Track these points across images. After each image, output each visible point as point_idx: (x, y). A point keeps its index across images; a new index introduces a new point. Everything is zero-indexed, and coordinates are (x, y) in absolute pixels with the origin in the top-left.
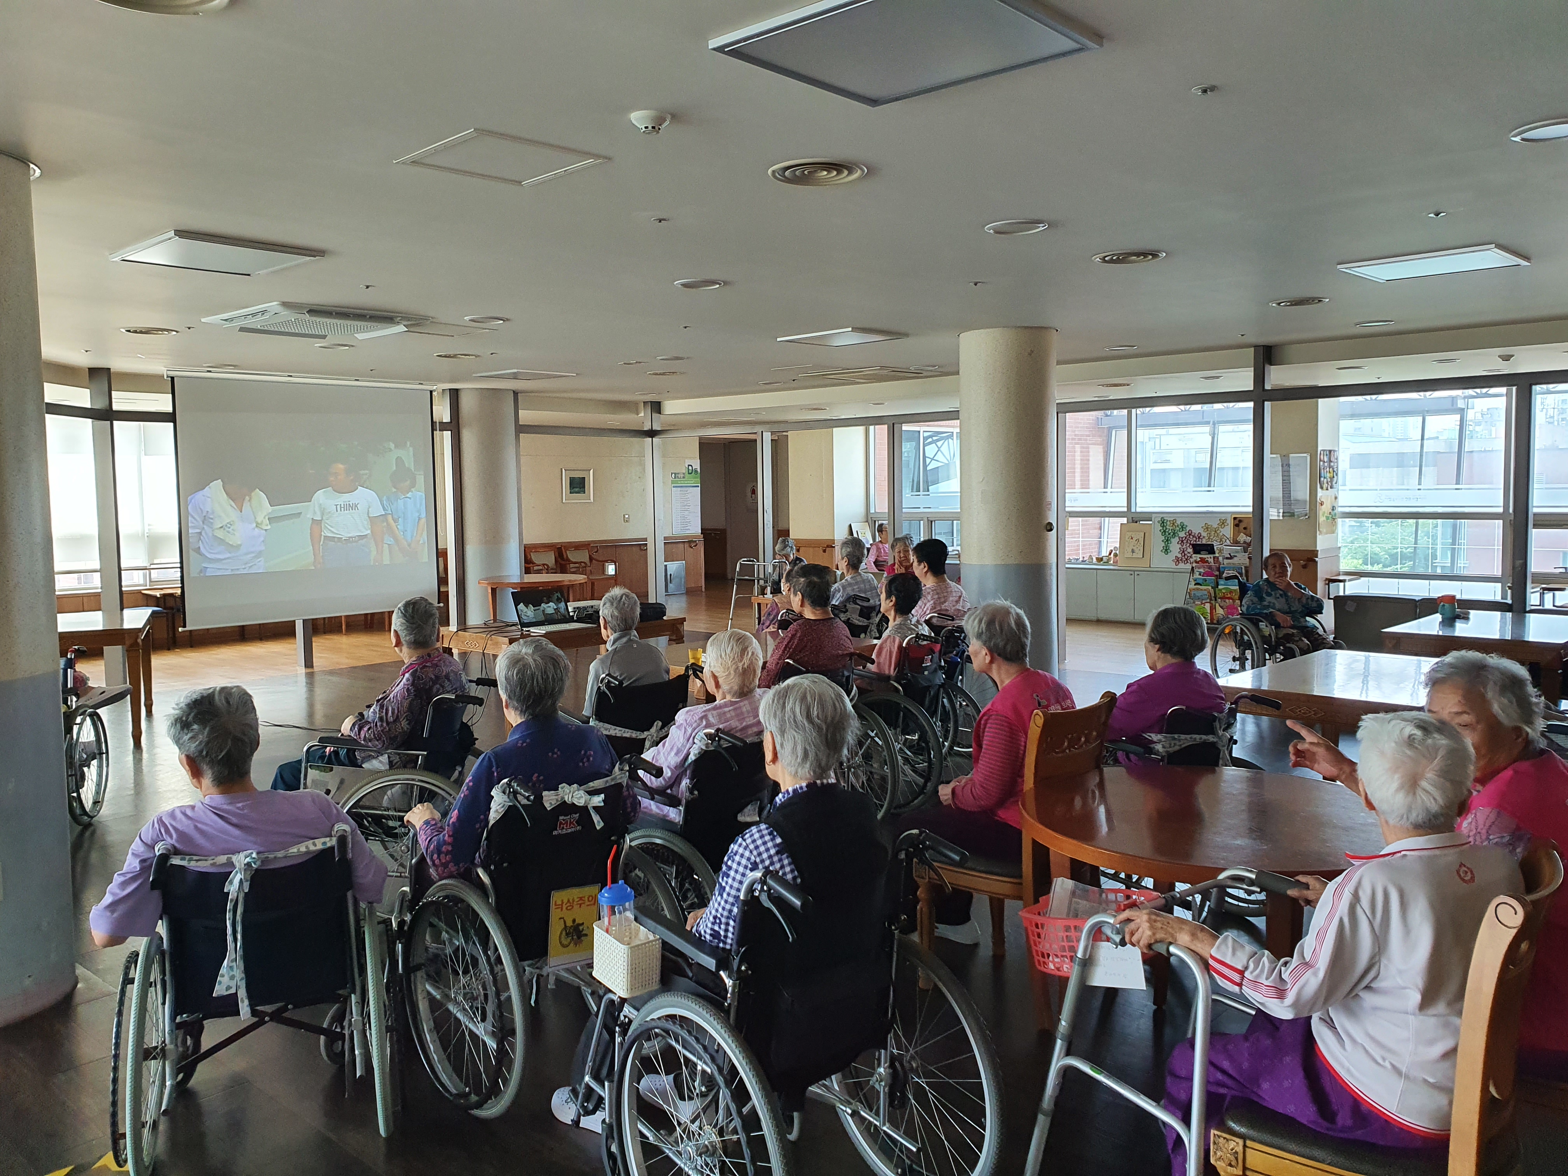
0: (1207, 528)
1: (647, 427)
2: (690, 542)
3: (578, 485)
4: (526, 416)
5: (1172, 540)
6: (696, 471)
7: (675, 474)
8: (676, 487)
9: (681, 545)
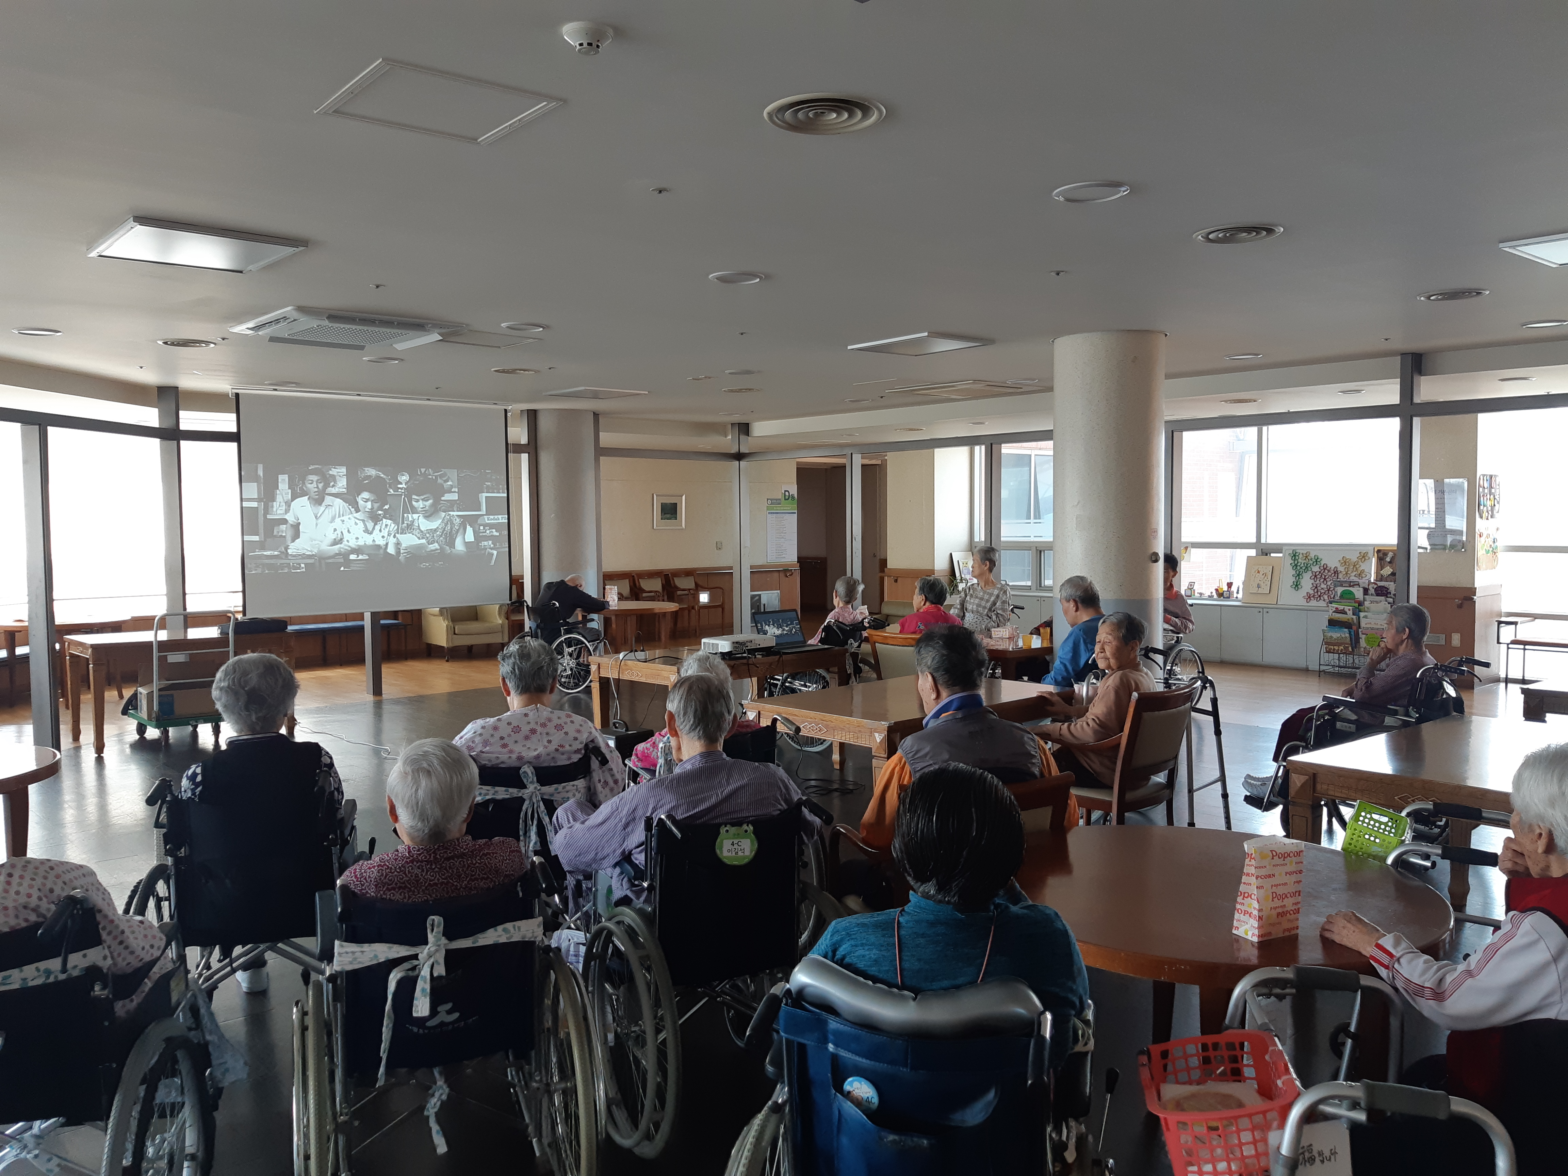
0: (1345, 562)
1: (734, 450)
2: (785, 571)
3: (670, 511)
4: (607, 439)
5: (1304, 574)
6: (793, 497)
7: (771, 500)
8: (772, 513)
9: (776, 574)
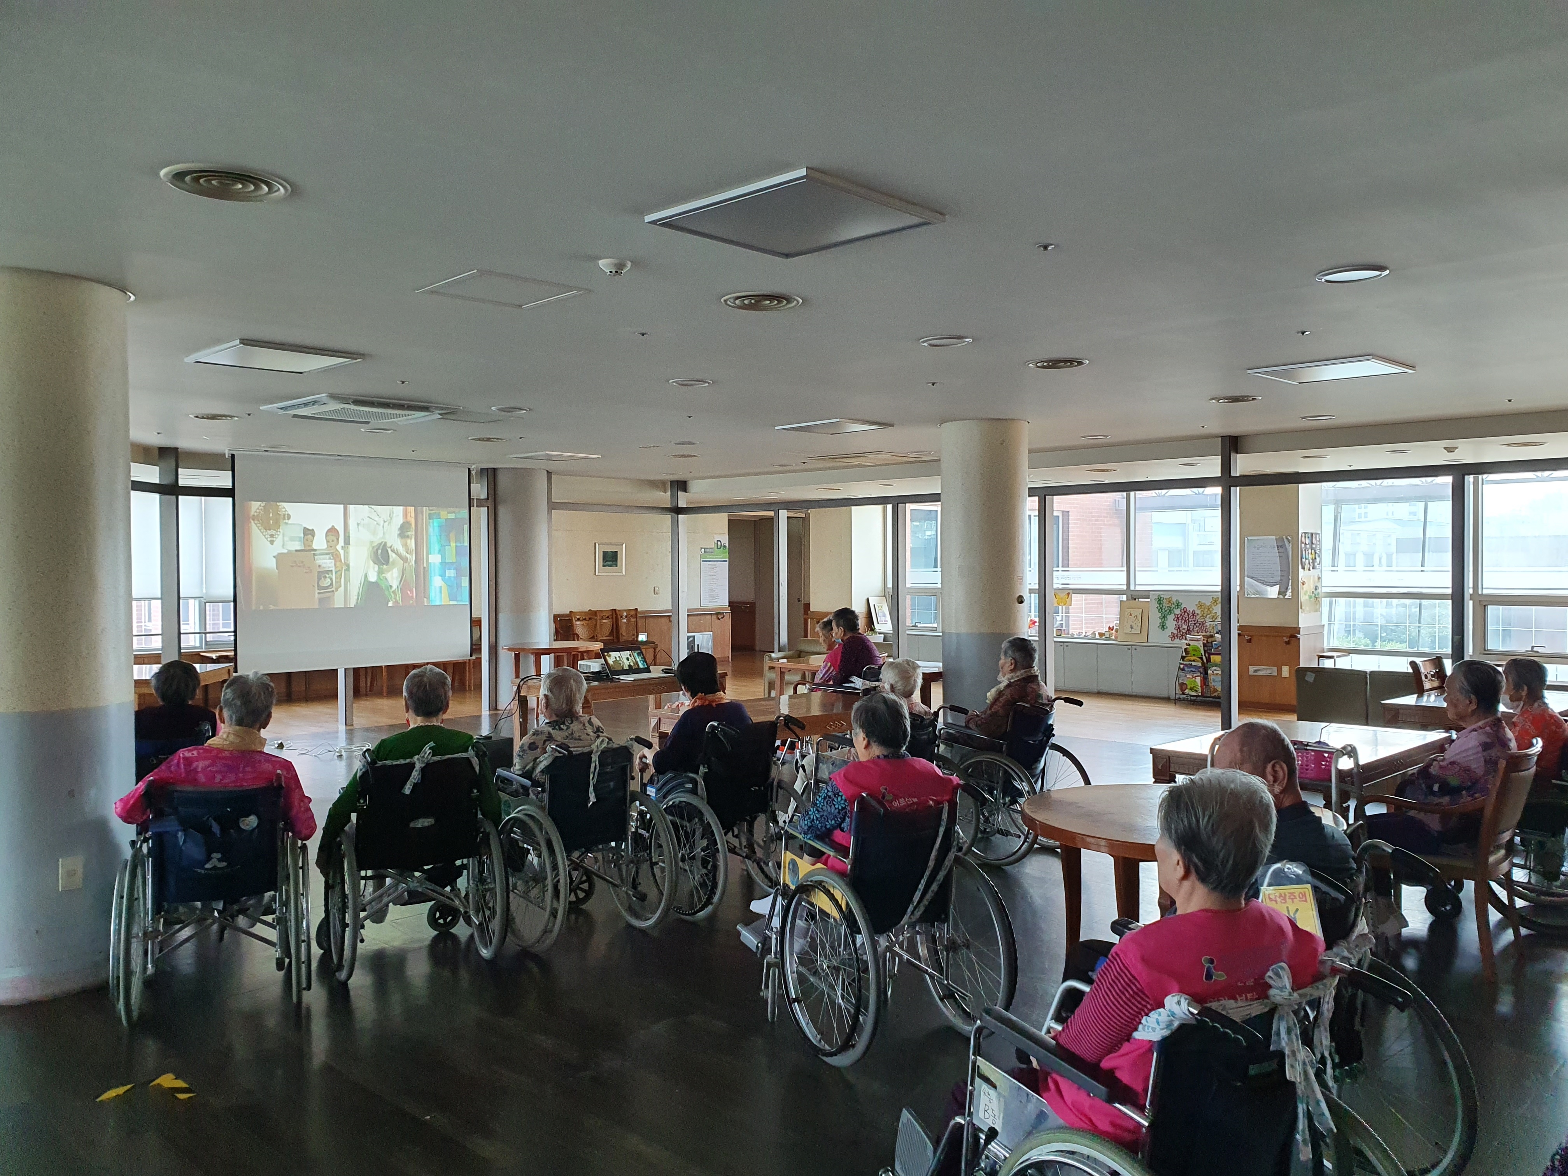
0: (1200, 605)
1: (673, 505)
2: (717, 614)
3: (611, 558)
4: (559, 494)
5: (1168, 617)
6: (725, 546)
7: (705, 549)
8: (705, 561)
9: (709, 617)
